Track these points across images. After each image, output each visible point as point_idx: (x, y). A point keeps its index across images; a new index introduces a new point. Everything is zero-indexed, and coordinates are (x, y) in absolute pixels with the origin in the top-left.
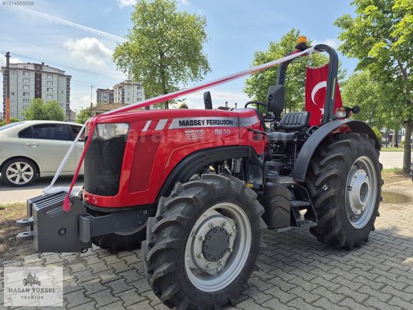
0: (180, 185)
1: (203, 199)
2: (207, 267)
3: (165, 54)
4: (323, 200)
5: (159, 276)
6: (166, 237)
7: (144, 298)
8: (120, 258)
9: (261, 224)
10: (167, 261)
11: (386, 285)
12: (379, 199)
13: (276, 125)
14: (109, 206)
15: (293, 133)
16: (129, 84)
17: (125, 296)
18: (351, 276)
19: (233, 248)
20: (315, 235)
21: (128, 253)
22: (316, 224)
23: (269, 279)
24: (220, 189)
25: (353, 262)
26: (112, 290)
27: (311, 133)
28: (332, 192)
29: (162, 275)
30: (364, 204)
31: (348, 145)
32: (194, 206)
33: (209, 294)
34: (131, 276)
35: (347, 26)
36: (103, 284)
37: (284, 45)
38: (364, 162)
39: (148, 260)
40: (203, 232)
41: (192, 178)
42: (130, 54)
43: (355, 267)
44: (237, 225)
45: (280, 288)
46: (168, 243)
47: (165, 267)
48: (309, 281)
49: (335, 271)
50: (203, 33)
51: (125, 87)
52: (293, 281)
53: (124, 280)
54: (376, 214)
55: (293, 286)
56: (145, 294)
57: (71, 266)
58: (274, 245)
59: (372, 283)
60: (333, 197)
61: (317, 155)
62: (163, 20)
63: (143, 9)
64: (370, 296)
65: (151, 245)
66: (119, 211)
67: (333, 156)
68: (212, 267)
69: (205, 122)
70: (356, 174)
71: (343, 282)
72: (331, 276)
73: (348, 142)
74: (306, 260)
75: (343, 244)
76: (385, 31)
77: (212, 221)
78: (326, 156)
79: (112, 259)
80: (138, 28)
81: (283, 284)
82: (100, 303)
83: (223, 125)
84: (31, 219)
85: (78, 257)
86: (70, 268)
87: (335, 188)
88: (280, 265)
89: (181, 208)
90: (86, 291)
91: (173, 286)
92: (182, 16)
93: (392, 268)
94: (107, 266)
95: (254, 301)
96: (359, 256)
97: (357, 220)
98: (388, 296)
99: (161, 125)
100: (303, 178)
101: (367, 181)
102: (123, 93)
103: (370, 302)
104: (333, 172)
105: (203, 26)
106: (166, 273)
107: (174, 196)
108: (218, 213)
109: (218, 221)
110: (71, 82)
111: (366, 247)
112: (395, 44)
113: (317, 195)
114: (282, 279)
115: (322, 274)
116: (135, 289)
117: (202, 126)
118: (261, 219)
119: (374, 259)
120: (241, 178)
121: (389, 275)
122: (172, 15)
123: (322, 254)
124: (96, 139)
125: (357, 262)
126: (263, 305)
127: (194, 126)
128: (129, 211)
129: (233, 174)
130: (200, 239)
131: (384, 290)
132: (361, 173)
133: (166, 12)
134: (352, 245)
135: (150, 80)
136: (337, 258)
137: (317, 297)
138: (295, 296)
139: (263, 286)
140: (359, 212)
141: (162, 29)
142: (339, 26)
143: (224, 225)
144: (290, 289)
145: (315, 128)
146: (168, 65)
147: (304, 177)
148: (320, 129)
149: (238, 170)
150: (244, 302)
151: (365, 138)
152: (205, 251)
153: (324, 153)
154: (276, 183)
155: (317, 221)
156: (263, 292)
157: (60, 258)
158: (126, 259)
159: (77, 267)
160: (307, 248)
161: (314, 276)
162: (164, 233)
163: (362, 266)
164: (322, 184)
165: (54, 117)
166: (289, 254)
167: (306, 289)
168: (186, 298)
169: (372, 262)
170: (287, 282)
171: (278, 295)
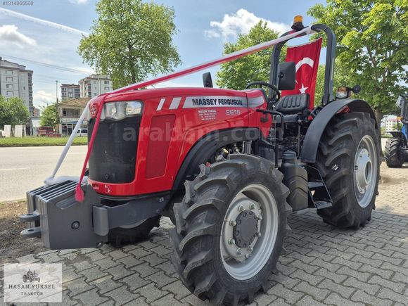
1: (236, 180)
2: (239, 253)
3: (134, 46)
4: (335, 179)
5: (196, 266)
6: (201, 223)
7: (167, 293)
8: (127, 253)
9: (286, 207)
10: (204, 250)
14: (123, 194)
15: (296, 115)
16: (95, 78)
17: (145, 292)
19: (261, 232)
21: (133, 247)
22: (331, 205)
23: (290, 263)
24: (250, 170)
25: (364, 240)
26: (129, 287)
27: (316, 113)
28: (343, 171)
30: (368, 183)
31: (354, 123)
32: (228, 188)
33: (243, 282)
34: (144, 270)
35: (320, 15)
36: (116, 281)
37: (252, 37)
38: (367, 143)
39: (181, 250)
40: (233, 216)
42: (96, 46)
43: (368, 245)
45: (305, 271)
46: (204, 229)
47: (203, 256)
48: (330, 262)
49: (351, 249)
50: (172, 24)
51: (92, 82)
52: (314, 263)
53: (137, 274)
54: (376, 193)
55: (316, 268)
56: (166, 288)
57: (74, 265)
59: (391, 259)
60: (343, 177)
61: (326, 136)
62: (129, 10)
65: (183, 233)
66: (136, 199)
67: (342, 135)
68: (243, 253)
69: (217, 102)
70: (361, 154)
71: (363, 260)
72: (349, 256)
73: (355, 121)
74: (318, 242)
75: (352, 223)
76: (355, 20)
77: (241, 204)
78: (333, 136)
79: (117, 254)
80: (103, 19)
81: (305, 267)
83: (234, 106)
84: (37, 213)
85: (79, 254)
86: (74, 267)
87: (345, 167)
88: (295, 248)
89: (215, 191)
90: (99, 290)
91: (211, 276)
92: (150, 7)
94: (115, 261)
95: (284, 286)
96: (367, 235)
97: (362, 199)
99: (175, 103)
100: (313, 159)
101: (370, 160)
102: (90, 87)
104: (344, 151)
105: (172, 17)
107: (203, 178)
108: (245, 196)
109: (247, 204)
110: (33, 77)
112: (366, 32)
113: (327, 175)
114: (302, 262)
115: (339, 254)
116: (153, 284)
117: (214, 106)
118: (286, 202)
119: (383, 236)
122: (139, 5)
123: (332, 234)
124: (105, 120)
126: (295, 289)
127: (207, 106)
128: (146, 198)
130: (232, 224)
132: (365, 152)
133: (133, 3)
134: (359, 225)
135: (119, 73)
136: (347, 238)
138: (322, 278)
140: (363, 191)
141: (129, 20)
142: (312, 15)
143: (252, 208)
144: (315, 271)
146: (138, 57)
147: (315, 158)
150: (274, 288)
151: (368, 117)
152: (237, 237)
153: (332, 133)
154: (294, 163)
155: (331, 201)
156: (288, 276)
157: (60, 256)
158: (133, 252)
159: (81, 265)
160: (314, 230)
161: (333, 257)
162: (197, 219)
163: (374, 244)
164: (332, 164)
165: (17, 115)
166: (299, 237)
167: (331, 270)
168: (223, 288)
169: (381, 240)
170: (308, 264)
171: (306, 278)
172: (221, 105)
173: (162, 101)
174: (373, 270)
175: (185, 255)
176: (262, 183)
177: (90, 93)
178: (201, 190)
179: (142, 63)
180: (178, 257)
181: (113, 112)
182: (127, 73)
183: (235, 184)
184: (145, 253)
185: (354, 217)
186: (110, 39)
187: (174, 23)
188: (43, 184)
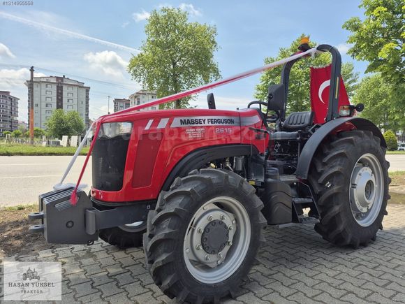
0: (179, 180)
1: (201, 192)
2: (207, 259)
3: (178, 63)
4: (327, 196)
5: (158, 265)
6: (165, 228)
7: (148, 290)
8: (128, 254)
9: (260, 219)
10: (165, 252)
11: (391, 282)
12: (386, 197)
13: (280, 125)
14: (113, 201)
15: (297, 132)
16: (143, 93)
17: (130, 288)
18: (355, 273)
19: (233, 242)
20: (320, 234)
23: (271, 275)
24: (218, 183)
25: (358, 260)
26: (118, 282)
27: (313, 131)
29: (161, 264)
30: (370, 202)
31: (351, 142)
32: (192, 199)
33: (208, 286)
34: (136, 270)
35: (356, 28)
36: (110, 277)
37: (294, 50)
38: (369, 159)
39: (148, 250)
40: (202, 225)
41: (191, 173)
42: (144, 65)
43: (360, 265)
44: (237, 220)
45: (282, 283)
46: (166, 234)
47: (164, 257)
48: (311, 277)
49: (339, 268)
50: (213, 42)
52: (296, 277)
53: (130, 273)
55: (294, 281)
56: (149, 286)
57: (82, 260)
58: (279, 243)
59: (377, 280)
60: (336, 194)
61: (320, 152)
62: (175, 31)
63: (156, 21)
64: (373, 292)
65: (151, 236)
66: (123, 205)
67: (336, 153)
68: (212, 259)
69: (206, 121)
70: (360, 171)
71: (347, 278)
72: (335, 273)
73: (352, 139)
74: (310, 258)
75: (348, 242)
77: (211, 214)
78: (328, 154)
79: (120, 255)
80: (151, 39)
81: (284, 279)
82: (106, 294)
83: (224, 124)
86: (80, 262)
87: (338, 185)
88: (284, 261)
89: (179, 200)
90: (94, 283)
91: (172, 276)
92: (193, 26)
93: (399, 266)
94: (115, 260)
95: (255, 295)
96: (365, 254)
97: (363, 218)
98: (392, 293)
99: (163, 123)
100: (305, 176)
101: (373, 179)
102: (138, 101)
103: (373, 297)
104: (336, 169)
105: (214, 35)
106: (164, 263)
107: (173, 189)
108: (218, 208)
109: (217, 215)
110: (90, 92)
111: (373, 246)
113: (320, 192)
114: (284, 275)
115: (325, 270)
116: (139, 282)
117: (203, 125)
118: (261, 214)
119: (382, 257)
120: (243, 176)
121: (395, 272)
122: (184, 26)
123: (328, 252)
124: (101, 138)
125: (363, 260)
126: (263, 298)
127: (195, 125)
129: (235, 171)
130: (199, 231)
131: (388, 287)
132: (367, 170)
133: (177, 24)
134: (358, 243)
135: (163, 89)
136: (342, 256)
137: (318, 292)
138: (295, 291)
139: (264, 281)
140: (365, 210)
141: (174, 40)
142: (347, 29)
143: (223, 218)
144: (292, 284)
145: (318, 127)
146: (181, 73)
147: (306, 175)
148: (322, 127)
149: (240, 168)
150: (245, 295)
151: (369, 135)
152: (204, 243)
153: (327, 151)
154: (276, 179)
155: (320, 217)
156: (264, 286)
157: (72, 253)
158: (134, 254)
159: (87, 261)
160: (312, 246)
161: (317, 273)
162: (163, 225)
163: (367, 264)
164: (325, 182)
165: (74, 126)
166: (293, 251)
167: (308, 284)
168: (186, 288)
170: (289, 278)
171: (279, 290)
172: (210, 124)
173: (151, 122)
176: (232, 196)
179: (185, 79)
185: (350, 236)
186: (156, 57)
187: (215, 40)
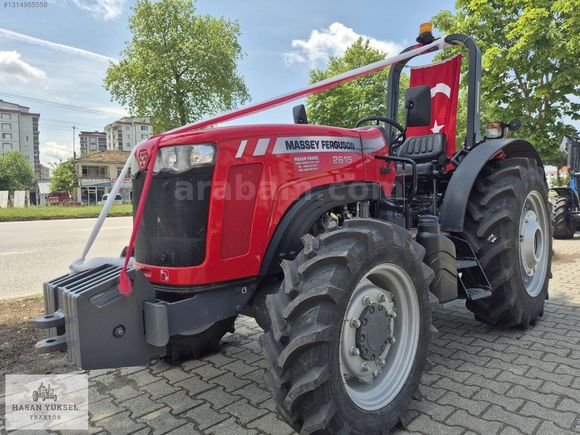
1: (359, 257)
2: (365, 370)
3: (182, 77)
4: (491, 256)
5: (305, 391)
6: (312, 324)
8: (189, 372)
14: (188, 283)
16: (128, 122)
21: (197, 363)
22: (490, 293)
23: (435, 383)
24: (379, 242)
25: (538, 345)
26: (196, 424)
27: (459, 160)
28: (505, 243)
29: (312, 388)
30: (537, 259)
32: (349, 270)
33: (371, 414)
34: (217, 398)
35: (447, 27)
36: (177, 416)
37: (349, 60)
38: (532, 199)
39: (282, 364)
40: (355, 313)
42: (129, 77)
43: (546, 353)
45: (459, 394)
46: (318, 334)
47: (315, 375)
48: (494, 379)
49: (522, 360)
50: (236, 45)
51: (123, 128)
52: (471, 381)
53: (208, 405)
54: (549, 275)
55: (475, 389)
56: (253, 425)
57: (112, 392)
60: (505, 251)
61: (476, 193)
62: (176, 26)
63: (146, 12)
65: (285, 340)
66: (207, 289)
67: (499, 191)
69: (320, 145)
70: (526, 218)
71: (543, 375)
72: (521, 369)
73: (517, 170)
74: (471, 350)
75: (519, 320)
76: (497, 33)
77: (366, 294)
78: (487, 192)
79: (174, 374)
80: (140, 39)
83: (343, 150)
84: (60, 314)
85: (118, 376)
86: (111, 396)
87: (507, 238)
88: (439, 360)
89: (330, 274)
90: (152, 431)
92: (204, 21)
94: (172, 385)
95: (432, 418)
96: (542, 337)
97: (529, 284)
100: (460, 227)
101: (539, 227)
102: (120, 135)
104: (505, 215)
105: (236, 35)
106: (318, 385)
107: (310, 256)
108: (371, 283)
109: (374, 294)
111: (543, 323)
112: (513, 49)
113: (480, 250)
114: (453, 380)
115: (505, 366)
116: (232, 420)
117: (316, 150)
119: (565, 338)
122: (190, 20)
123: (490, 338)
125: (545, 345)
126: (448, 422)
127: (306, 150)
128: (222, 288)
130: (352, 325)
132: (532, 215)
133: (181, 16)
134: (528, 322)
135: (163, 114)
136: (513, 342)
138: (487, 404)
139: (431, 394)
140: (531, 273)
141: (175, 40)
143: (382, 299)
144: (475, 394)
145: (464, 154)
146: (188, 91)
147: (462, 225)
150: (416, 421)
152: (362, 344)
153: (484, 189)
154: (436, 233)
155: (490, 287)
156: (436, 402)
158: (198, 371)
159: (122, 393)
160: (462, 332)
161: (496, 371)
162: (306, 318)
163: (555, 351)
164: (487, 234)
165: (17, 176)
167: (496, 390)
168: (346, 424)
169: (564, 344)
170: (463, 383)
171: (462, 405)
172: (325, 150)
173: (244, 144)
174: (561, 390)
175: (288, 374)
176: (396, 262)
177: (120, 144)
178: (308, 274)
179: (195, 100)
180: (276, 377)
181: (172, 161)
182: (173, 114)
183: (358, 265)
184: (216, 372)
185: (521, 311)
186: (148, 67)
187: (238, 42)
188: (67, 271)
